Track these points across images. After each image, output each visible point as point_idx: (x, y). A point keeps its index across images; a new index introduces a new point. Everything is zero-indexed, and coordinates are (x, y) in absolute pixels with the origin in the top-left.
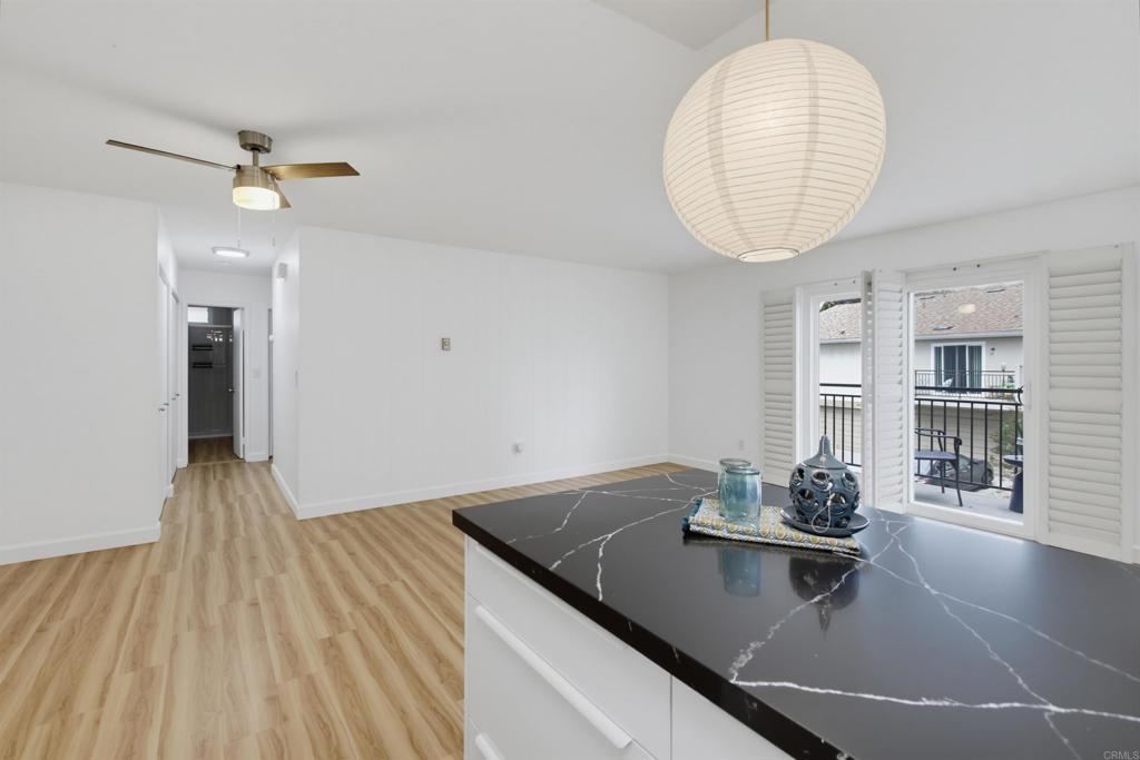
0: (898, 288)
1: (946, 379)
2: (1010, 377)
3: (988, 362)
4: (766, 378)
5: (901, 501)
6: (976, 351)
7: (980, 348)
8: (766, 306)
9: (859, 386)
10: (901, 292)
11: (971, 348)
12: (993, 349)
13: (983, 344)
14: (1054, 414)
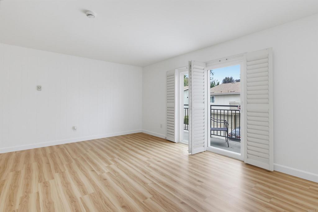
0: (203, 68)
4: (168, 102)
5: (204, 146)
8: (168, 77)
9: (188, 105)
10: (204, 70)
14: (249, 114)
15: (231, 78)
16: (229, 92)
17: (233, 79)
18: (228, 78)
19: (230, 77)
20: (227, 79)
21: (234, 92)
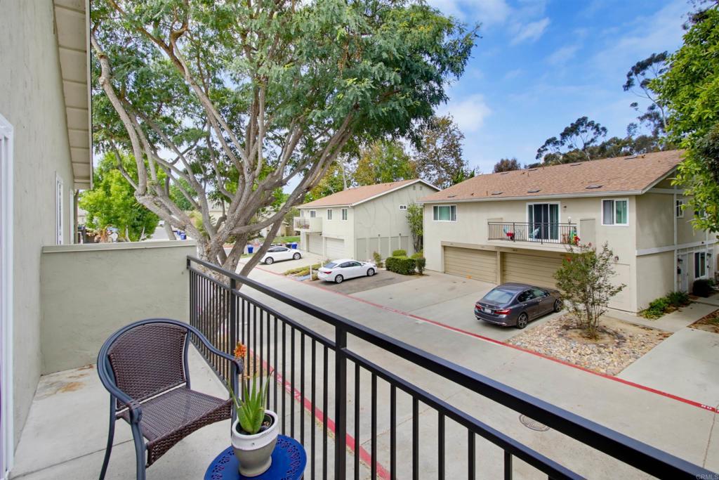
1: (536, 228)
2: (575, 228)
3: (563, 217)
6: (554, 208)
7: (557, 206)
11: (551, 206)
12: (565, 207)
13: (558, 203)
15: (514, 162)
16: (490, 195)
17: (518, 163)
18: (507, 160)
19: (510, 159)
20: (504, 164)
21: (500, 196)
